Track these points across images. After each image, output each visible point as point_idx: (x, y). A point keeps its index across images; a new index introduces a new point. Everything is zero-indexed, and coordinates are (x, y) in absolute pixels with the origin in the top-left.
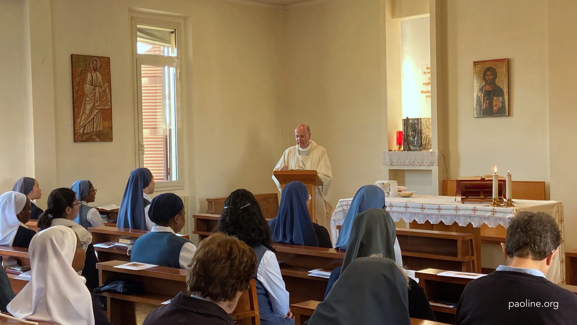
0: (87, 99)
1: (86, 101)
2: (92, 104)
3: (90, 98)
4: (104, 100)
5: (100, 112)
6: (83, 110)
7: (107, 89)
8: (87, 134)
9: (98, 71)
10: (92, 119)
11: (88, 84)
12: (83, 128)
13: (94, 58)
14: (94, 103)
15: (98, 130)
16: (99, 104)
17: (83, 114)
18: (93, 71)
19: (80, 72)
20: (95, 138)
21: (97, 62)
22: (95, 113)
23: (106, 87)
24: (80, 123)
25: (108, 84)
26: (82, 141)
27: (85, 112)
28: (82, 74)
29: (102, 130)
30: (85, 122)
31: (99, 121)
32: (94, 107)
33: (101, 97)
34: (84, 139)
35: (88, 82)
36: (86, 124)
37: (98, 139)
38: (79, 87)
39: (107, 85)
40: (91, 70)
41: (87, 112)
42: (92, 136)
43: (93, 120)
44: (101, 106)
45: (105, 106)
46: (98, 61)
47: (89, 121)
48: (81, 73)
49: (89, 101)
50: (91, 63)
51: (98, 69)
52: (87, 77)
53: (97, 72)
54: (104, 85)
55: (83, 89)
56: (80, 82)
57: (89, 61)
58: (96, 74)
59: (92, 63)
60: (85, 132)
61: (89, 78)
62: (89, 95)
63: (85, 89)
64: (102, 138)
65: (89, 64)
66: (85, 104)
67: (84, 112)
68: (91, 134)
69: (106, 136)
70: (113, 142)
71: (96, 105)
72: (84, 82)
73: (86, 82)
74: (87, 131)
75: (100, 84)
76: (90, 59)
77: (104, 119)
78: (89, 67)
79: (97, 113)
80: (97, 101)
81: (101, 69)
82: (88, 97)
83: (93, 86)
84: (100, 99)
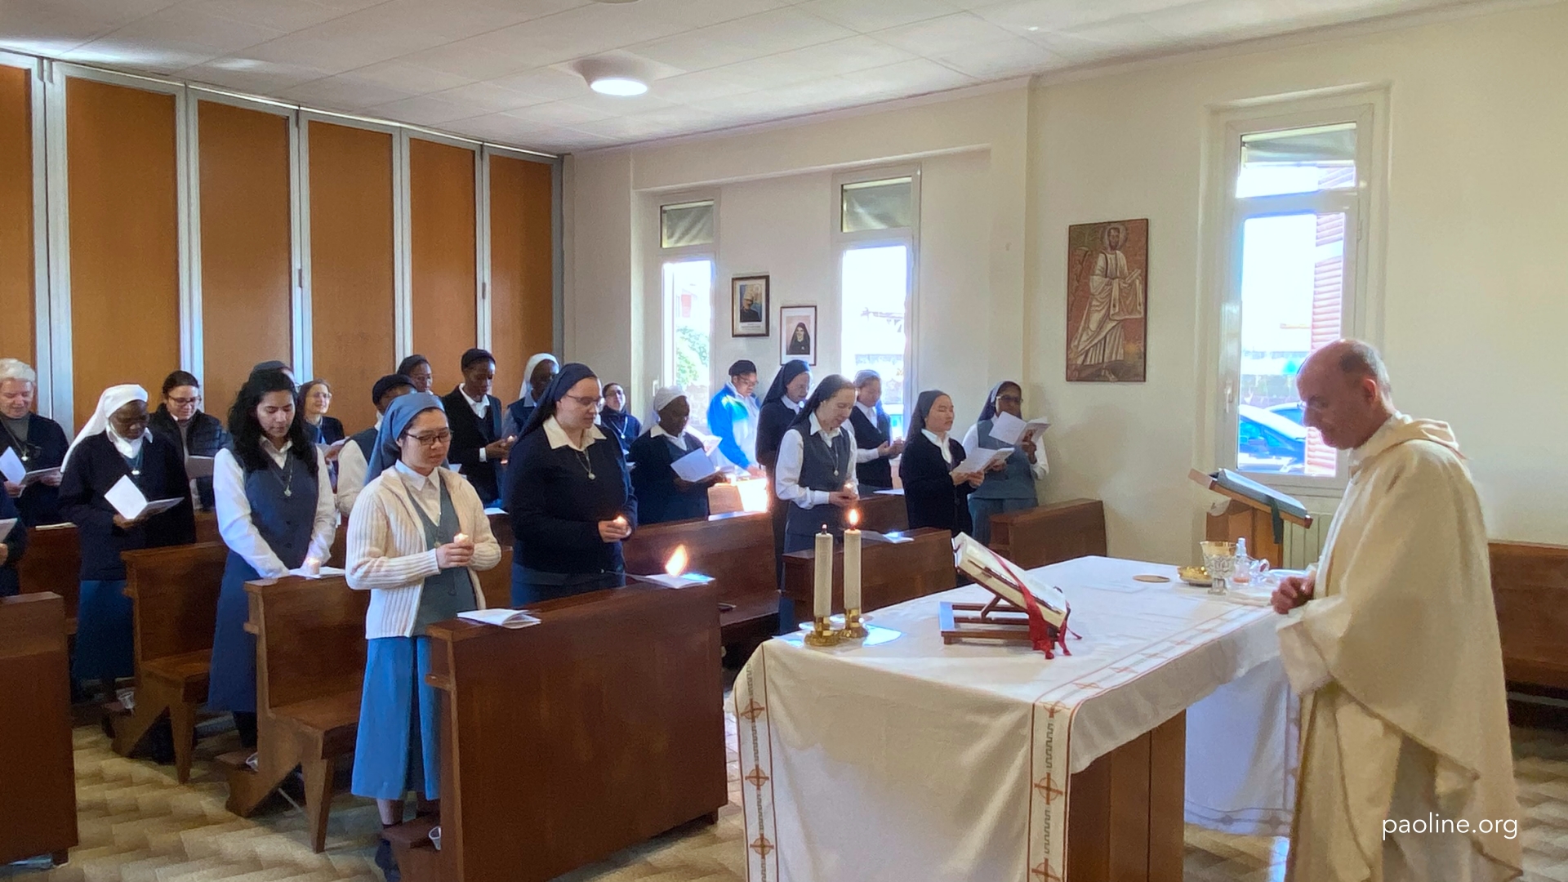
0: (1094, 303)
1: (1090, 306)
2: (1104, 311)
3: (1099, 300)
4: (1128, 302)
5: (1121, 324)
6: (1085, 323)
7: (1137, 282)
8: (1090, 366)
9: (1119, 249)
10: (1102, 340)
11: (1097, 275)
12: (1083, 356)
14: (1109, 307)
15: (1114, 358)
16: (1117, 310)
17: (1084, 330)
18: (1109, 250)
19: (1083, 256)
20: (1107, 374)
21: (1119, 232)
22: (1107, 330)
23: (1134, 277)
24: (1077, 347)
25: (1139, 271)
26: (1080, 380)
27: (1088, 327)
28: (1087, 257)
29: (1122, 358)
30: (1086, 346)
31: (1116, 342)
32: (1107, 317)
33: (1123, 297)
35: (1097, 272)
36: (1089, 350)
37: (1113, 377)
38: (1078, 281)
39: (1137, 272)
40: (1106, 249)
41: (1093, 326)
42: (1100, 370)
43: (1103, 342)
44: (1122, 312)
45: (1130, 314)
46: (1122, 228)
47: (1096, 344)
48: (1085, 255)
49: (1097, 306)
50: (1106, 237)
51: (1120, 244)
52: (1096, 263)
53: (1117, 252)
54: (1130, 274)
55: (1087, 284)
56: (1081, 273)
57: (1103, 233)
58: (1116, 253)
59: (1109, 236)
60: (1088, 363)
61: (1101, 262)
62: (1099, 294)
63: (1091, 284)
64: (1120, 374)
65: (1102, 238)
66: (1089, 310)
67: (1086, 328)
68: (1100, 366)
69: (1131, 371)
70: (1146, 383)
71: (1112, 312)
72: (1091, 272)
73: (1094, 272)
74: (1091, 361)
75: (1122, 272)
76: (1105, 228)
77: (1127, 339)
78: (1102, 242)
79: (1114, 327)
80: (1114, 306)
81: (1127, 244)
82: (1097, 300)
83: (1108, 279)
84: (1120, 302)
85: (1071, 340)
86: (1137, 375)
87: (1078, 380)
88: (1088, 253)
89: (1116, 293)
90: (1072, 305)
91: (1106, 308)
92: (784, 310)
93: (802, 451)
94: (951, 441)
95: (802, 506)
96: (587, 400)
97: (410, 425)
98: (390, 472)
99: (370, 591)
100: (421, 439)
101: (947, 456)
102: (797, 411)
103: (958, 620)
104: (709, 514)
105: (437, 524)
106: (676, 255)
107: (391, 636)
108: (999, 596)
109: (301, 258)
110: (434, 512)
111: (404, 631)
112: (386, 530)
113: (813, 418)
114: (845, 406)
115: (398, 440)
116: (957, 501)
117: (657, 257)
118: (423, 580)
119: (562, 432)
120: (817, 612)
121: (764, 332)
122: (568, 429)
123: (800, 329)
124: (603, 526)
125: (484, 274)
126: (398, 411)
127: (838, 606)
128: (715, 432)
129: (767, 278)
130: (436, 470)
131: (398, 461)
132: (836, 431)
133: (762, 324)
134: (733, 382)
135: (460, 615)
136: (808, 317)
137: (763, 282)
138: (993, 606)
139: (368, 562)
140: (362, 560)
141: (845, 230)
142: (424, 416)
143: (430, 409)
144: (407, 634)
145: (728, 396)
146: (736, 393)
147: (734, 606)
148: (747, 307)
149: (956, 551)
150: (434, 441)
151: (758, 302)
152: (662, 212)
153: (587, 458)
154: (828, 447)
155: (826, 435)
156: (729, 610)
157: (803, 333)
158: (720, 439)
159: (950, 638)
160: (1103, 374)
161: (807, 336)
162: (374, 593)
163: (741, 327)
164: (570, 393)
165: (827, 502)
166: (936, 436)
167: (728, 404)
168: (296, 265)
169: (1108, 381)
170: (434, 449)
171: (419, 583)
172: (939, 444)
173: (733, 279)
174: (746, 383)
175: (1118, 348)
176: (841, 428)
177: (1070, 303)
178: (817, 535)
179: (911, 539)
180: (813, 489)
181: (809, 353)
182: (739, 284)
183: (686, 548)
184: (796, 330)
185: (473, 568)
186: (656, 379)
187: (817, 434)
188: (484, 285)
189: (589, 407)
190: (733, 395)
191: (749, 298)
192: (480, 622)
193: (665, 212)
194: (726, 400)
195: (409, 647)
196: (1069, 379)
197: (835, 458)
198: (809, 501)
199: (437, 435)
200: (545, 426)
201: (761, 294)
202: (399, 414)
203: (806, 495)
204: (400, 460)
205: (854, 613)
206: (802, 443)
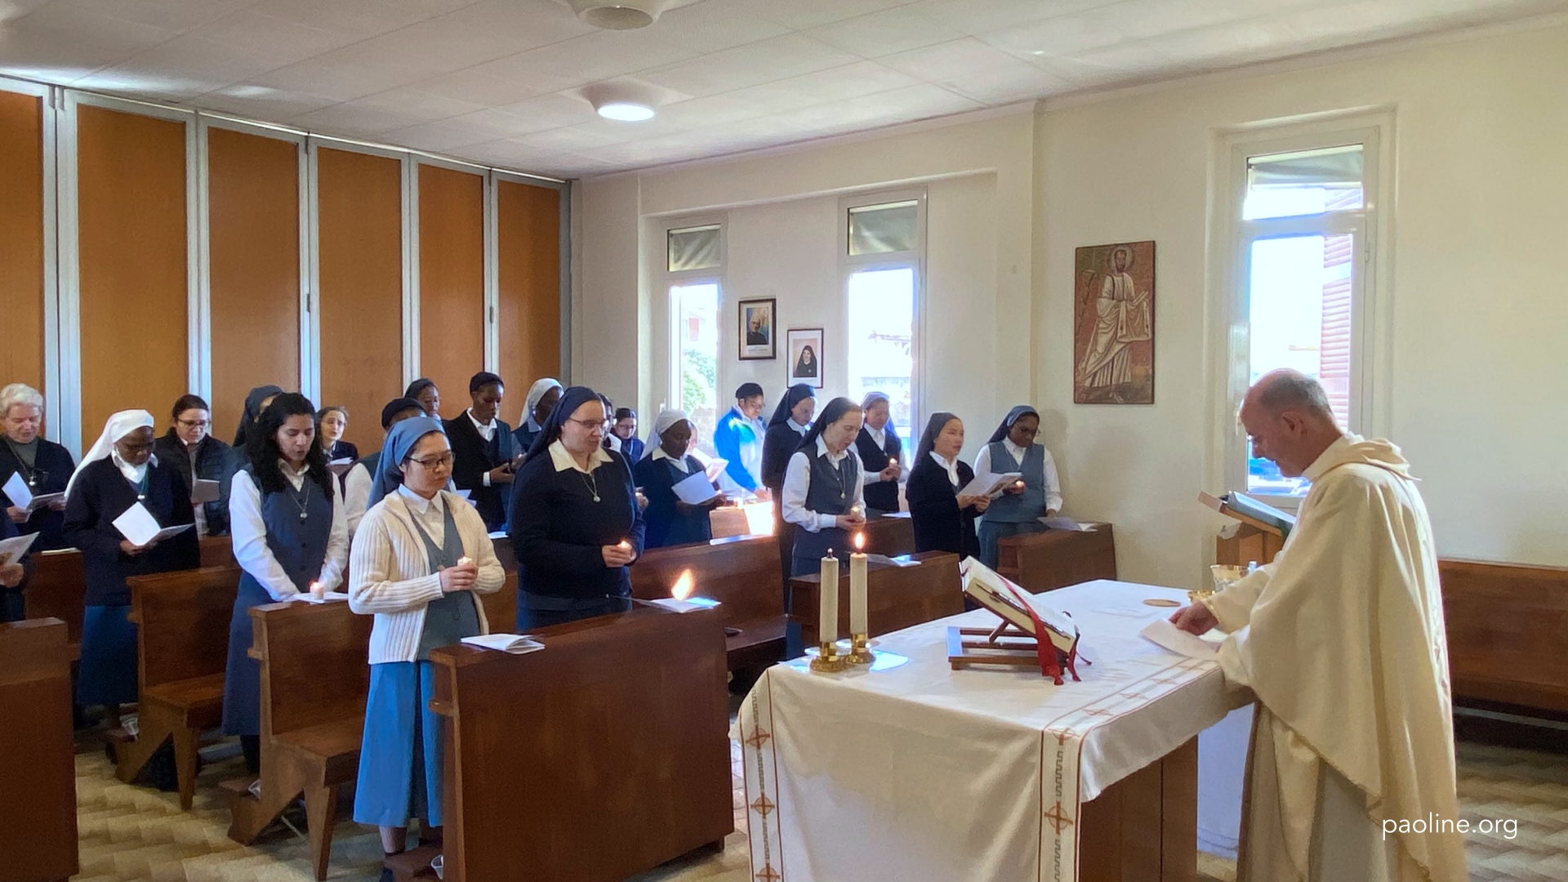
0: (1101, 325)
1: (1098, 328)
2: (1111, 333)
3: (1107, 322)
4: (1135, 325)
5: (1128, 347)
6: (1093, 345)
7: (1145, 304)
8: (1098, 388)
9: (1126, 272)
10: (1108, 363)
11: (1105, 297)
12: (1090, 379)
13: (1119, 248)
14: (1117, 328)
15: (1121, 381)
16: (1124, 332)
17: (1091, 352)
18: (1116, 272)
19: (1089, 278)
20: (1115, 397)
21: (1126, 255)
22: (1116, 351)
23: (1142, 298)
24: (1086, 368)
25: (1147, 293)
26: (1088, 402)
27: (1096, 350)
28: (1094, 280)
29: (1130, 381)
30: (1094, 368)
31: (1124, 365)
32: (1114, 339)
33: (1130, 319)
34: (1091, 397)
35: (1104, 294)
36: (1096, 372)
37: (1121, 399)
38: (1085, 304)
39: (1144, 295)
40: (1112, 271)
41: (1100, 349)
42: (1108, 393)
43: (1111, 364)
44: (1130, 337)
45: (1138, 336)
46: (1128, 252)
47: (1104, 366)
48: (1092, 279)
49: (1104, 328)
50: (1113, 257)
51: (1126, 266)
52: (1103, 286)
53: (1125, 274)
54: (1137, 296)
55: (1094, 307)
56: (1088, 295)
57: (1110, 255)
58: (1123, 276)
59: (1116, 258)
60: (1096, 385)
61: (1108, 284)
62: (1107, 316)
63: (1098, 307)
64: (1129, 397)
65: (1109, 261)
66: (1097, 333)
67: (1094, 350)
68: (1108, 389)
69: (1140, 393)
70: (1154, 405)
71: (1119, 334)
72: (1098, 295)
73: (1101, 294)
74: (1098, 384)
75: (1129, 294)
76: (1112, 250)
77: (1134, 361)
78: (1109, 267)
79: (1122, 349)
80: (1122, 328)
81: (1134, 267)
82: (1104, 322)
83: (1115, 301)
84: (1127, 325)
85: (1079, 363)
86: (1146, 398)
87: (1085, 403)
88: (1096, 276)
89: (1123, 315)
90: (1080, 326)
91: (1113, 330)
92: (790, 332)
93: (809, 474)
94: (959, 462)
95: (808, 530)
96: (590, 423)
97: (412, 450)
98: (393, 496)
99: (373, 615)
100: (423, 463)
101: (954, 479)
102: (803, 434)
103: (966, 645)
104: (711, 538)
105: (441, 548)
106: (684, 278)
107: (395, 661)
108: (1007, 621)
109: (309, 284)
110: (438, 535)
111: (407, 656)
112: (389, 553)
113: (820, 441)
114: (851, 428)
115: (401, 465)
116: (963, 524)
117: (664, 280)
118: (427, 604)
119: (567, 455)
120: (823, 636)
121: (771, 355)
122: (574, 453)
123: (807, 352)
124: (606, 550)
125: (492, 297)
126: (400, 436)
127: (844, 631)
128: (722, 454)
129: (774, 301)
130: (439, 493)
131: (401, 485)
132: (843, 454)
133: (769, 347)
134: (739, 405)
135: (464, 640)
136: (815, 340)
137: (770, 305)
138: (1001, 631)
139: (370, 586)
140: (365, 584)
141: (851, 253)
142: (427, 440)
143: (432, 433)
144: (411, 659)
145: (735, 419)
146: (743, 416)
147: (741, 631)
148: (754, 331)
149: (963, 575)
150: (438, 463)
151: (765, 326)
152: (669, 235)
153: (593, 480)
154: (835, 469)
155: (833, 458)
156: (734, 635)
157: (809, 356)
158: (726, 462)
159: (958, 664)
160: (1111, 396)
161: (813, 359)
162: (378, 618)
163: (748, 350)
164: (573, 416)
165: (835, 526)
166: (943, 458)
167: (735, 426)
168: (304, 291)
169: (1117, 403)
170: (439, 472)
171: (423, 608)
172: (946, 466)
173: (740, 302)
174: (753, 406)
175: (1125, 370)
176: (848, 451)
177: (1077, 326)
178: (822, 559)
179: (919, 563)
180: (820, 512)
181: (816, 376)
182: (745, 307)
183: (692, 572)
184: (803, 352)
185: (476, 591)
186: (663, 402)
187: (824, 455)
188: (491, 309)
189: (593, 429)
190: (739, 417)
191: (756, 320)
192: (482, 647)
193: (672, 235)
194: (733, 422)
195: (412, 672)
196: (1076, 401)
197: (842, 481)
198: (816, 524)
199: (440, 458)
200: (550, 449)
201: (768, 317)
202: (401, 440)
203: (812, 519)
204: (403, 484)
205: (861, 638)
206: (809, 466)
